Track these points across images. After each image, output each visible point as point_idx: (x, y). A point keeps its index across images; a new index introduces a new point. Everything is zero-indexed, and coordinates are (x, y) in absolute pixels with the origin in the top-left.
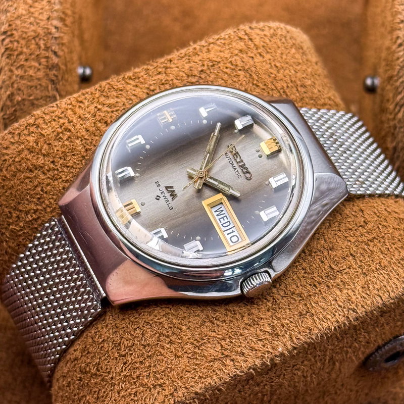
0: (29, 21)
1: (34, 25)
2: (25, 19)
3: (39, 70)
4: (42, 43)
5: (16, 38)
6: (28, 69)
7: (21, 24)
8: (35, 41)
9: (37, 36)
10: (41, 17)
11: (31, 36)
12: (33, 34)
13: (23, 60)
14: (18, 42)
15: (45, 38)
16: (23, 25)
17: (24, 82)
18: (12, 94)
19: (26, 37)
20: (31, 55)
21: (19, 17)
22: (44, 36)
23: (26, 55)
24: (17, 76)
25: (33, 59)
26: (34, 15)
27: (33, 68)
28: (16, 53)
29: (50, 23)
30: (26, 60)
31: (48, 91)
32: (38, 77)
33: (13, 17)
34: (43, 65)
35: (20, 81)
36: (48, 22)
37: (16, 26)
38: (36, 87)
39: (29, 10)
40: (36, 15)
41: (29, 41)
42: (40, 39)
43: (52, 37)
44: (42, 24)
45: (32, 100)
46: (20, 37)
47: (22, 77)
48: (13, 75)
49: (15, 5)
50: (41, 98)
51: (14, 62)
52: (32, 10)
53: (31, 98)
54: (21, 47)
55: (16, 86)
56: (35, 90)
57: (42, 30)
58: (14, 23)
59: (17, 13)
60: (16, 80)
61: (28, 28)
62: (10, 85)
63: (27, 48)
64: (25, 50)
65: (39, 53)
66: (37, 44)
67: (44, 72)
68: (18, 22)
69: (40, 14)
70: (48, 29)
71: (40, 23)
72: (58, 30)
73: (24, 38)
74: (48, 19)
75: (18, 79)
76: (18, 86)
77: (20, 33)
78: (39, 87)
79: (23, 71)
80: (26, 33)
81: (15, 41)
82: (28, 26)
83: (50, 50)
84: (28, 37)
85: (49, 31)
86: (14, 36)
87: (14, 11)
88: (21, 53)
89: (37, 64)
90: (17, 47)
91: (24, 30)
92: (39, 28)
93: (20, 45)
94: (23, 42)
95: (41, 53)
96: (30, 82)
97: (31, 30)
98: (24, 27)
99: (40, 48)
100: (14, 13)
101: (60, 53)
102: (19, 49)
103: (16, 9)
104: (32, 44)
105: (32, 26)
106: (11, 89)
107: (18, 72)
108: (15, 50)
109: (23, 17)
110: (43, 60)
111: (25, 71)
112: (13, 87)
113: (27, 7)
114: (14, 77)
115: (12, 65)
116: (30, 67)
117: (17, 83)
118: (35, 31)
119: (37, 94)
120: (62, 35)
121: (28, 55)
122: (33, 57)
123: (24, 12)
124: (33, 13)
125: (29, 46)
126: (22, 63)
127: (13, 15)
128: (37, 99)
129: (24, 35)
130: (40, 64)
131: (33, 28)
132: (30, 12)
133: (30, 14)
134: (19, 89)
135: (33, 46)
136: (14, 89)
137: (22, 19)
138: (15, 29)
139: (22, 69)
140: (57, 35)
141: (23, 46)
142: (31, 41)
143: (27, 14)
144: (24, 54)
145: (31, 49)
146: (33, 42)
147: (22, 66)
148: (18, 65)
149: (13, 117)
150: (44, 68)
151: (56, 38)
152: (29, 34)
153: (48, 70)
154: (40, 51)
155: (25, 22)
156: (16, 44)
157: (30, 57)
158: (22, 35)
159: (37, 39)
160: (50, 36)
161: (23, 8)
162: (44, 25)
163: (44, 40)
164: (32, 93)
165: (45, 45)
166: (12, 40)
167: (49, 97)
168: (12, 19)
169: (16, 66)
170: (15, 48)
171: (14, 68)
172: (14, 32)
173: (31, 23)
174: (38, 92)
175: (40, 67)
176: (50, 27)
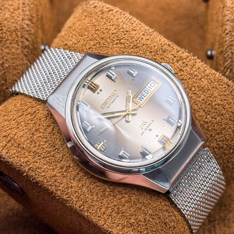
0: (12, 21)
1: (14, 24)
2: (9, 20)
3: (18, 49)
4: (19, 33)
5: (5, 31)
6: (12, 49)
7: (7, 23)
8: (15, 32)
9: (16, 30)
10: (18, 19)
11: (13, 30)
12: (14, 28)
13: (9, 44)
14: (6, 33)
15: (21, 31)
16: (8, 23)
17: (9, 56)
18: (3, 63)
19: (10, 30)
20: (13, 40)
21: (6, 19)
22: (20, 30)
23: (10, 40)
24: (5, 53)
25: (14, 43)
26: (14, 18)
27: (14, 48)
28: (4, 40)
29: (23, 22)
30: (11, 44)
31: (23, 61)
32: (17, 53)
33: (3, 19)
34: (20, 46)
35: (8, 55)
36: (23, 21)
37: (4, 24)
38: (16, 59)
39: (11, 15)
40: (16, 18)
41: (12, 32)
42: (18, 31)
43: (25, 30)
44: (19, 23)
45: (15, 66)
46: (7, 30)
47: (8, 53)
48: (3, 52)
49: (4, 12)
50: (19, 65)
51: (4, 45)
52: (13, 15)
53: (14, 65)
54: (8, 36)
55: (5, 58)
56: (16, 60)
57: (19, 26)
58: (3, 23)
59: (5, 17)
60: (5, 55)
61: (11, 25)
62: (2, 58)
63: (11, 37)
64: (10, 38)
65: (18, 39)
66: (16, 34)
67: (21, 50)
68: (5, 22)
69: (17, 17)
70: (22, 25)
71: (18, 22)
72: (28, 26)
73: (9, 31)
74: (22, 20)
75: (6, 54)
76: (6, 59)
77: (7, 28)
78: (18, 59)
79: (9, 50)
80: (10, 28)
81: (4, 33)
82: (11, 24)
83: (24, 38)
84: (11, 30)
85: (23, 27)
86: (3, 30)
87: (3, 16)
88: (7, 40)
89: (16, 46)
90: (5, 36)
91: (9, 26)
92: (18, 25)
93: (7, 35)
94: (8, 33)
95: (19, 40)
96: (13, 56)
97: (13, 26)
98: (9, 25)
99: (18, 36)
100: (3, 17)
101: (30, 39)
102: (7, 37)
103: (4, 14)
104: (13, 34)
105: (13, 24)
106: (2, 60)
107: (6, 50)
108: (4, 38)
109: (8, 19)
110: (20, 43)
111: (10, 50)
112: (3, 59)
113: (10, 13)
114: (4, 53)
115: (2, 47)
116: (13, 47)
117: (6, 57)
118: (15, 27)
119: (17, 63)
120: (30, 29)
121: (11, 40)
122: (14, 41)
123: (9, 16)
124: (14, 17)
125: (12, 36)
126: (8, 45)
127: (2, 18)
128: (17, 66)
129: (9, 30)
130: (18, 46)
131: (14, 25)
132: (12, 16)
133: (12, 17)
134: (7, 60)
135: (14, 36)
136: (4, 60)
137: (7, 20)
138: (4, 26)
139: (8, 49)
140: (27, 29)
141: (8, 35)
142: (13, 33)
143: (10, 17)
144: (9, 40)
145: (13, 37)
146: (14, 33)
147: (8, 47)
148: (6, 47)
149: (4, 76)
150: (21, 48)
151: (27, 31)
152: (12, 29)
153: (23, 49)
154: (18, 38)
155: (9, 22)
156: (4, 34)
157: (12, 42)
158: (8, 29)
159: (16, 32)
160: (24, 30)
161: (8, 14)
162: (20, 23)
163: (20, 32)
164: (14, 62)
165: (21, 34)
166: (2, 32)
167: (24, 64)
168: (2, 20)
169: (5, 47)
170: (4, 37)
171: (3, 48)
172: (3, 28)
173: (13, 23)
174: (18, 61)
175: (18, 47)
176: (24, 24)
